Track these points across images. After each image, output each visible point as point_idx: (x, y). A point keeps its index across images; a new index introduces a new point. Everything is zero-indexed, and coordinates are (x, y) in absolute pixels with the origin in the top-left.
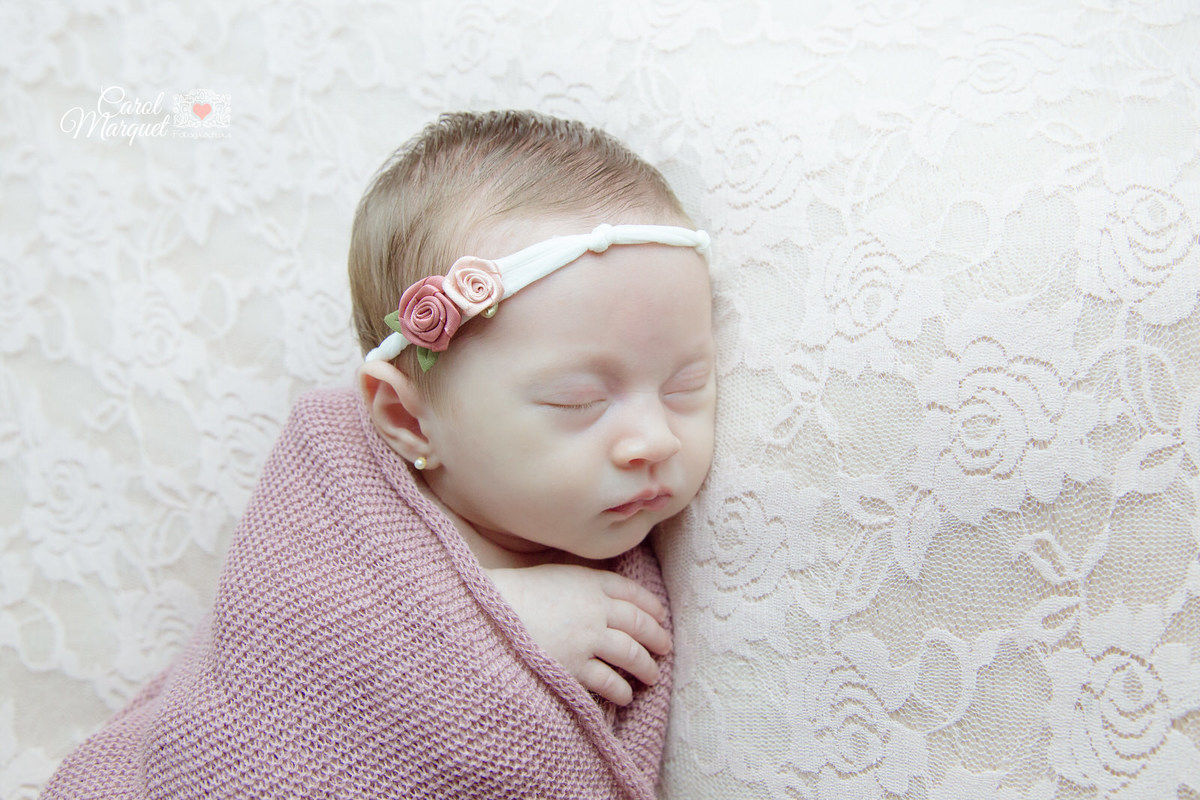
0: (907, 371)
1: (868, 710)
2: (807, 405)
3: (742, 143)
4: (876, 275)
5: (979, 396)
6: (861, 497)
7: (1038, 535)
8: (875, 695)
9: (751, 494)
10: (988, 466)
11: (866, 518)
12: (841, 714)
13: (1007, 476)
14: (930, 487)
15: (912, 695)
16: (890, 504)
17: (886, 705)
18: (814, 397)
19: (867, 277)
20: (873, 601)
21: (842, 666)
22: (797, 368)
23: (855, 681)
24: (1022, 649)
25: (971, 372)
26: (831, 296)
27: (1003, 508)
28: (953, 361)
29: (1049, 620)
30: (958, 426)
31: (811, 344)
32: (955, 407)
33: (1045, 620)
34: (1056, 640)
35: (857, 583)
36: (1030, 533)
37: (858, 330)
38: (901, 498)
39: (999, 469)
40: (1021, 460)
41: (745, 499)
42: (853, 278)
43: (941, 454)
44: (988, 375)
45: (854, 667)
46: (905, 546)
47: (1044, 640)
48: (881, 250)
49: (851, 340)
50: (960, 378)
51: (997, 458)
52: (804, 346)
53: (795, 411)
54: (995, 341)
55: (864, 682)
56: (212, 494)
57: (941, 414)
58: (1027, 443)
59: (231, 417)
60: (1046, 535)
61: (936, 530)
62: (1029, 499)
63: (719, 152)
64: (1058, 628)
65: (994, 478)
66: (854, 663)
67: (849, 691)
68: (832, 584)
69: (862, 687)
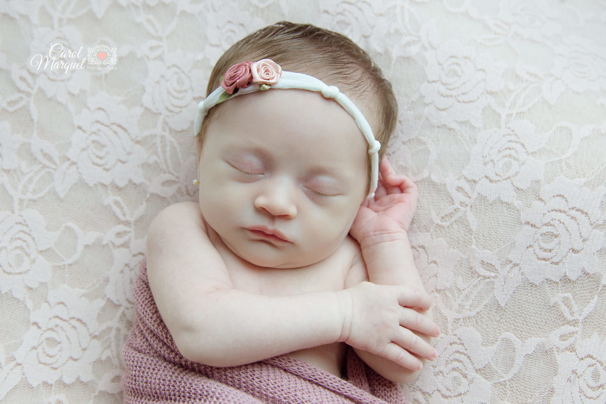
0: (517, 203)
1: (465, 366)
2: (462, 209)
3: (453, 63)
4: (512, 152)
5: (552, 223)
6: (482, 261)
7: (566, 295)
8: (470, 360)
9: (423, 247)
10: (549, 257)
11: (483, 272)
12: (450, 366)
13: (557, 263)
14: (518, 262)
15: (489, 363)
16: (497, 268)
17: (475, 365)
18: (467, 205)
19: (507, 152)
20: (478, 313)
21: (456, 343)
22: (460, 189)
23: (461, 351)
24: (547, 348)
25: (550, 210)
26: (486, 157)
27: (552, 279)
28: (542, 204)
29: (563, 337)
30: (539, 236)
31: (470, 178)
32: (538, 225)
33: (561, 336)
34: (564, 347)
35: (470, 302)
36: (562, 293)
37: (497, 178)
38: (503, 265)
39: (554, 260)
40: (565, 257)
41: (418, 248)
42: (499, 151)
43: (527, 248)
44: (558, 213)
45: (463, 344)
46: (501, 289)
47: (559, 346)
48: (517, 140)
49: (491, 181)
50: (545, 212)
51: (554, 254)
52: (465, 178)
53: (455, 210)
54: (564, 198)
55: (466, 352)
56: (74, 163)
57: (531, 228)
58: (570, 250)
59: (98, 122)
60: (569, 295)
61: (518, 284)
62: (565, 276)
63: (440, 64)
64: (566, 341)
65: (551, 263)
66: (463, 342)
67: (457, 356)
68: (457, 300)
69: (465, 355)
